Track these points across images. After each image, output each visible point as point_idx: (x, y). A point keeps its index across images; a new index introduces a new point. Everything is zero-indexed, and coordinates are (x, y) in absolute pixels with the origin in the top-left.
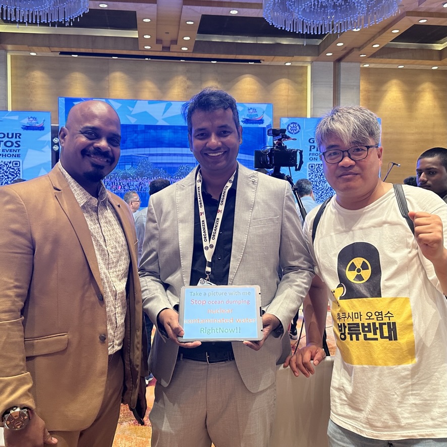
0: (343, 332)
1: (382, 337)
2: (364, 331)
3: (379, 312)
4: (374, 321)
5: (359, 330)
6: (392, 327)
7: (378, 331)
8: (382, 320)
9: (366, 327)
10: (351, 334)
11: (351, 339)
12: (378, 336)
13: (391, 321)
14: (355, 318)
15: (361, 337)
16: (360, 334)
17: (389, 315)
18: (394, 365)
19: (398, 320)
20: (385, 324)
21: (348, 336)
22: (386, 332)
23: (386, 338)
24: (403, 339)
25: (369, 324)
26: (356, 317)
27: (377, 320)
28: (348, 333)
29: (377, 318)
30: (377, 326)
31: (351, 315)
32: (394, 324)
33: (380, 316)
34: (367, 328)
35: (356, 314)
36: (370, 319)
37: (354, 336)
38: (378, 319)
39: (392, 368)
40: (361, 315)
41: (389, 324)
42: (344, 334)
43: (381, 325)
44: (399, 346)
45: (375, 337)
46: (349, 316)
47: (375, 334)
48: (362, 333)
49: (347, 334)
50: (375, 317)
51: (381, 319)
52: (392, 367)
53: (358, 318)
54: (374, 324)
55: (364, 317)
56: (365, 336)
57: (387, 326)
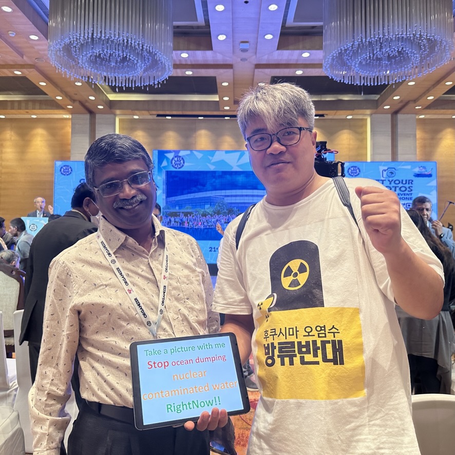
0: (271, 355)
1: (325, 359)
2: (300, 352)
3: (321, 326)
4: (314, 338)
5: (294, 351)
6: (338, 347)
7: (320, 352)
8: (325, 337)
9: (304, 346)
10: (282, 358)
11: (283, 364)
12: (320, 359)
13: (337, 339)
14: (289, 335)
15: (297, 360)
16: (295, 356)
17: (334, 330)
18: (339, 398)
19: (346, 337)
20: (328, 342)
21: (278, 360)
22: (330, 354)
23: (329, 361)
24: (352, 362)
25: (308, 343)
26: (291, 333)
27: (319, 337)
28: (279, 356)
29: (319, 334)
30: (319, 344)
31: (283, 331)
32: (340, 342)
33: (323, 332)
34: (305, 348)
35: (291, 330)
36: (309, 335)
37: (287, 360)
39: (336, 403)
40: (297, 331)
41: (334, 342)
42: (272, 358)
43: (324, 343)
44: (346, 373)
45: (316, 359)
46: (281, 332)
47: (316, 355)
48: (298, 355)
49: (276, 357)
50: (316, 333)
51: (324, 335)
52: (336, 401)
53: (293, 335)
54: (315, 342)
56: (302, 358)
57: (331, 344)
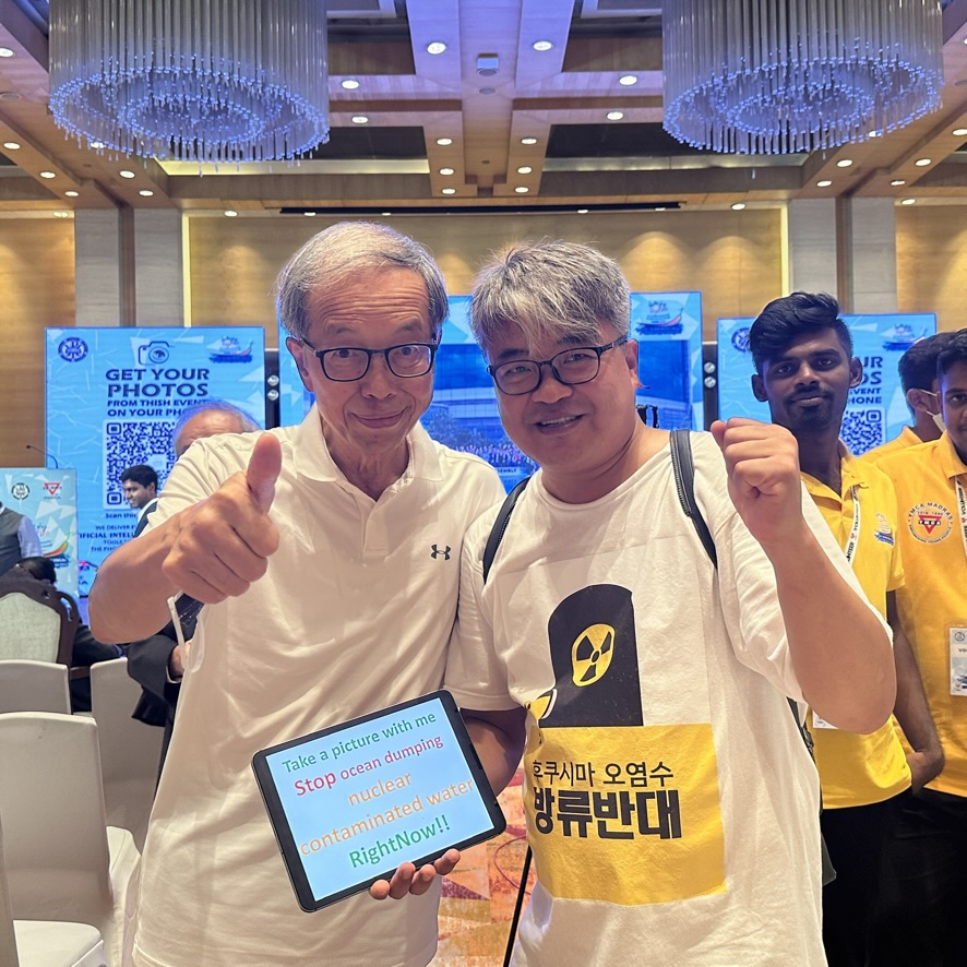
0: (545, 811)
1: (645, 829)
2: (599, 813)
3: (638, 764)
4: (624, 788)
5: (588, 811)
6: (670, 805)
7: (634, 815)
8: (645, 785)
9: (605, 803)
10: (566, 820)
11: (567, 832)
12: (634, 827)
13: (667, 789)
14: (578, 779)
15: (592, 827)
16: (590, 819)
17: (662, 772)
18: (673, 899)
19: (683, 786)
20: (651, 795)
21: (558, 825)
22: (653, 818)
23: (653, 831)
24: (695, 834)
25: (612, 796)
26: (581, 776)
27: (633, 785)
28: (559, 817)
29: (632, 780)
30: (633, 800)
31: (568, 770)
32: (673, 795)
33: (640, 775)
34: (608, 805)
35: (581, 769)
36: (614, 782)
37: (574, 825)
38: (636, 782)
40: (591, 772)
41: (661, 794)
42: (548, 818)
43: (642, 798)
44: (684, 852)
45: (627, 829)
46: (564, 772)
47: (626, 821)
48: (594, 818)
49: (554, 819)
50: (627, 778)
51: (642, 782)
53: (584, 779)
54: (625, 795)
55: (601, 775)
56: (602, 826)
57: (656, 800)
